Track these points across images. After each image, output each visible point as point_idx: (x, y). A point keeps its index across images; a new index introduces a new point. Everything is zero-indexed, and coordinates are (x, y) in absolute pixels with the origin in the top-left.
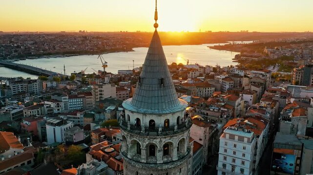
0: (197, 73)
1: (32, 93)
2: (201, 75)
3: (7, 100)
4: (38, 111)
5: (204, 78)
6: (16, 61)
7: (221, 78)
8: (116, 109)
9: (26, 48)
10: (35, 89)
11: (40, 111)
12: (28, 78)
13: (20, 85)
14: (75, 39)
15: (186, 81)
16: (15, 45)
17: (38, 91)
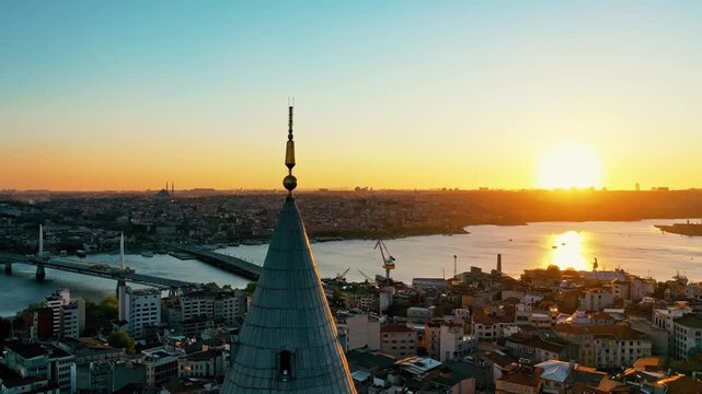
0: (608, 298)
1: (220, 321)
2: (617, 303)
3: (167, 332)
4: (208, 366)
5: (622, 311)
6: (221, 247)
7: (673, 315)
8: (370, 380)
9: (244, 223)
10: (229, 312)
11: (211, 367)
12: (225, 287)
13: (199, 301)
14: (342, 205)
15: (570, 319)
16: (227, 216)
17: (233, 316)
